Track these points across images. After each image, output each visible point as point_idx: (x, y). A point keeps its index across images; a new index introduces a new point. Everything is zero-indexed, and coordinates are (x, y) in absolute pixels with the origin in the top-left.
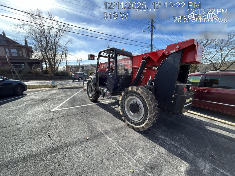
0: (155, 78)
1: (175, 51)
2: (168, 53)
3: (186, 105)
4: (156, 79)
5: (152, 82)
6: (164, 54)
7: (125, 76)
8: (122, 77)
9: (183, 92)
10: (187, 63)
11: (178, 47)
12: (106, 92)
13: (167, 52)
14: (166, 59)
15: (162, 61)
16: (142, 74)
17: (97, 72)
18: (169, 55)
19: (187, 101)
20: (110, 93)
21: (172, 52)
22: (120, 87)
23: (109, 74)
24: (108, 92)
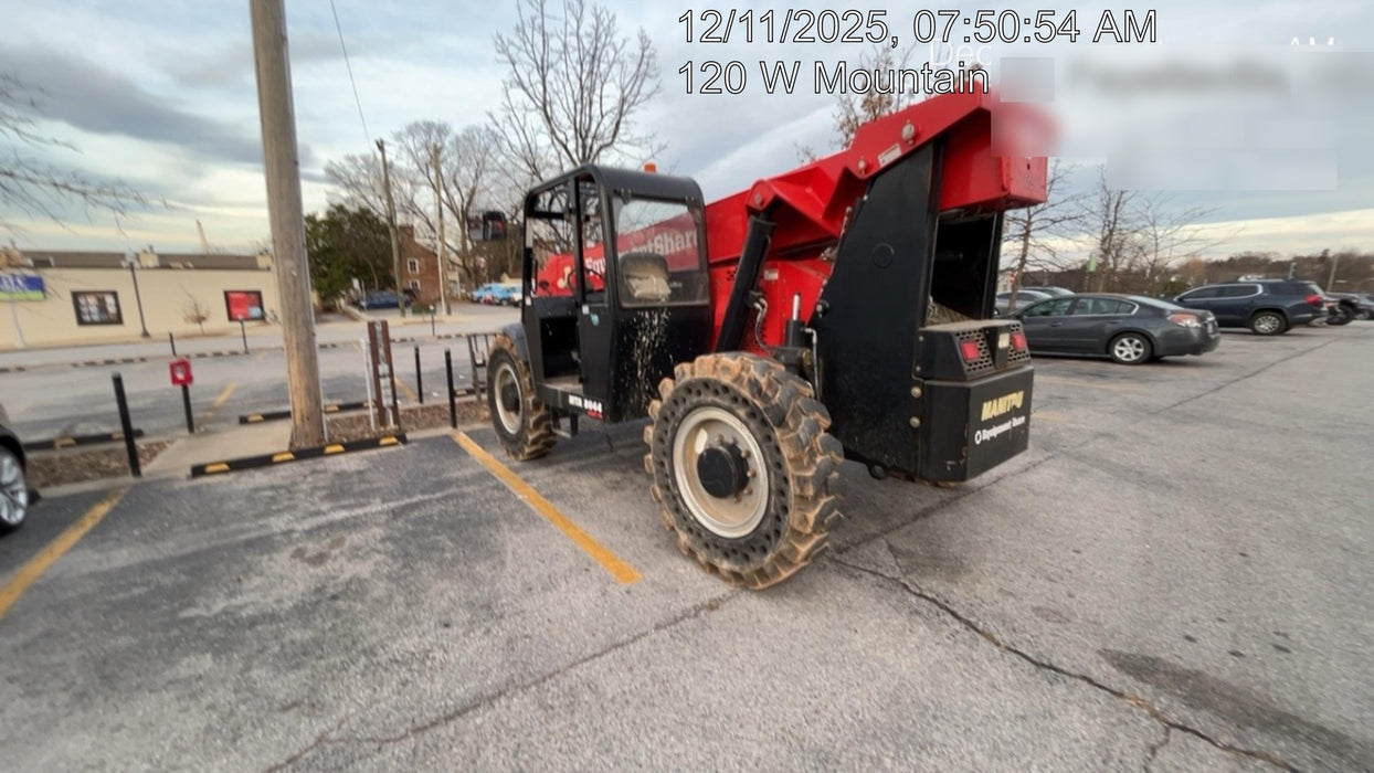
0: (819, 308)
1: (895, 153)
2: (867, 169)
3: (987, 435)
4: (825, 311)
5: (809, 330)
6: (847, 175)
7: (670, 309)
8: (652, 318)
9: (961, 368)
10: (971, 209)
11: (908, 130)
12: (580, 404)
13: (862, 165)
14: (865, 198)
15: (849, 209)
16: (758, 289)
17: (528, 302)
18: (873, 179)
19: (989, 410)
20: (600, 410)
21: (885, 159)
22: (648, 374)
23: (585, 310)
24: (589, 405)
